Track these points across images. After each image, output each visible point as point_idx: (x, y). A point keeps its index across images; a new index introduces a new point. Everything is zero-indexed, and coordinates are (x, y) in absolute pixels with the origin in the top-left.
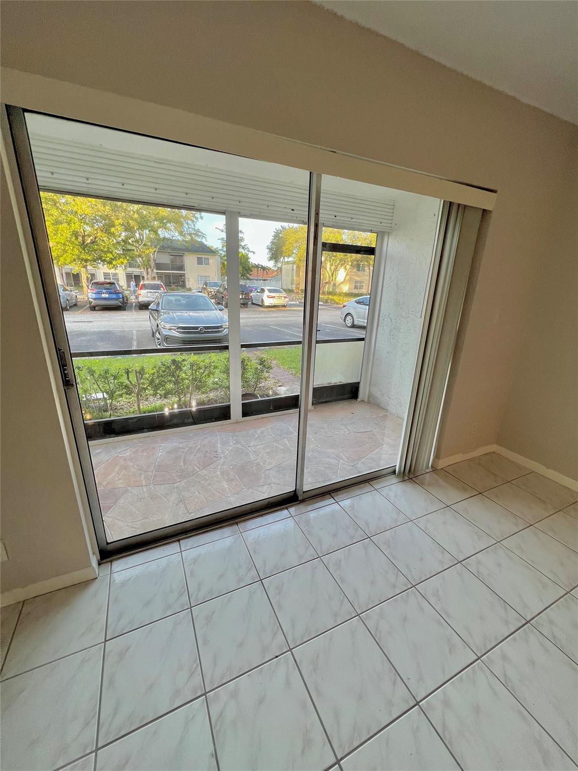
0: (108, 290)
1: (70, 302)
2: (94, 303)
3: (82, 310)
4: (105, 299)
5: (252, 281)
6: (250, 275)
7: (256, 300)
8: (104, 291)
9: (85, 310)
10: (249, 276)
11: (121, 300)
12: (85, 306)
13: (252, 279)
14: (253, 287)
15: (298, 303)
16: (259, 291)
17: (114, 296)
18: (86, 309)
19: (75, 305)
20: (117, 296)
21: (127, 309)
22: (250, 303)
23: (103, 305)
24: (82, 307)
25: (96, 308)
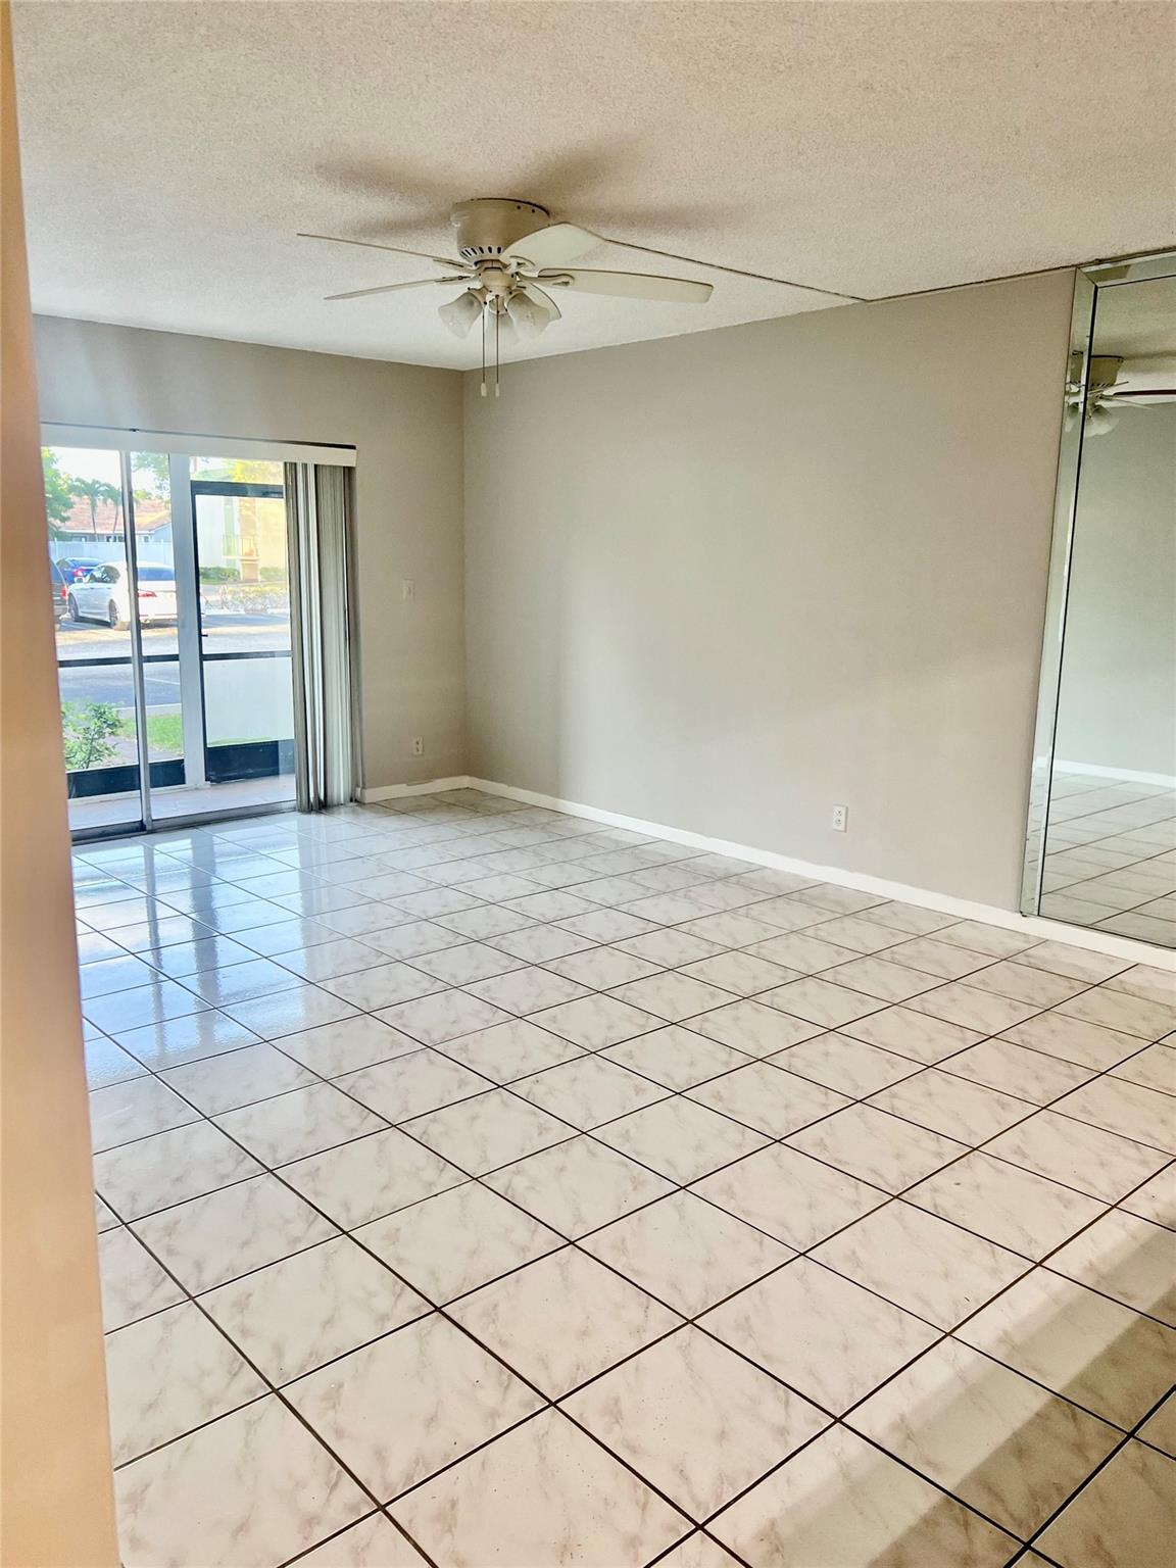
5: (74, 542)
6: (64, 520)
7: (90, 607)
10: (58, 522)
13: (73, 536)
14: (76, 565)
15: (242, 612)
16: (98, 574)
22: (66, 616)
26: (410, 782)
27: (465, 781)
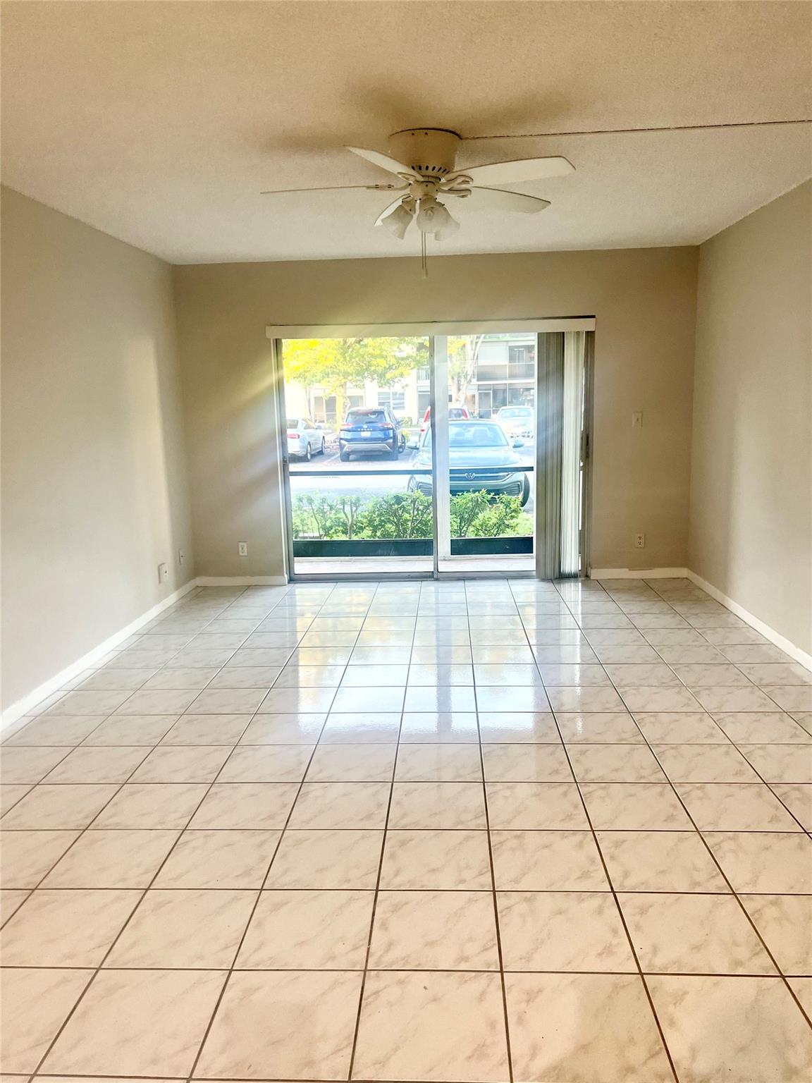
0: (371, 425)
1: (313, 447)
2: (348, 447)
3: (329, 460)
4: (366, 440)
8: (365, 426)
9: (333, 460)
11: (391, 441)
12: (334, 454)
17: (380, 435)
18: (335, 459)
19: (321, 453)
20: (385, 434)
21: (399, 458)
23: (361, 452)
24: (330, 456)
25: (351, 457)
26: (631, 568)
27: (683, 572)
